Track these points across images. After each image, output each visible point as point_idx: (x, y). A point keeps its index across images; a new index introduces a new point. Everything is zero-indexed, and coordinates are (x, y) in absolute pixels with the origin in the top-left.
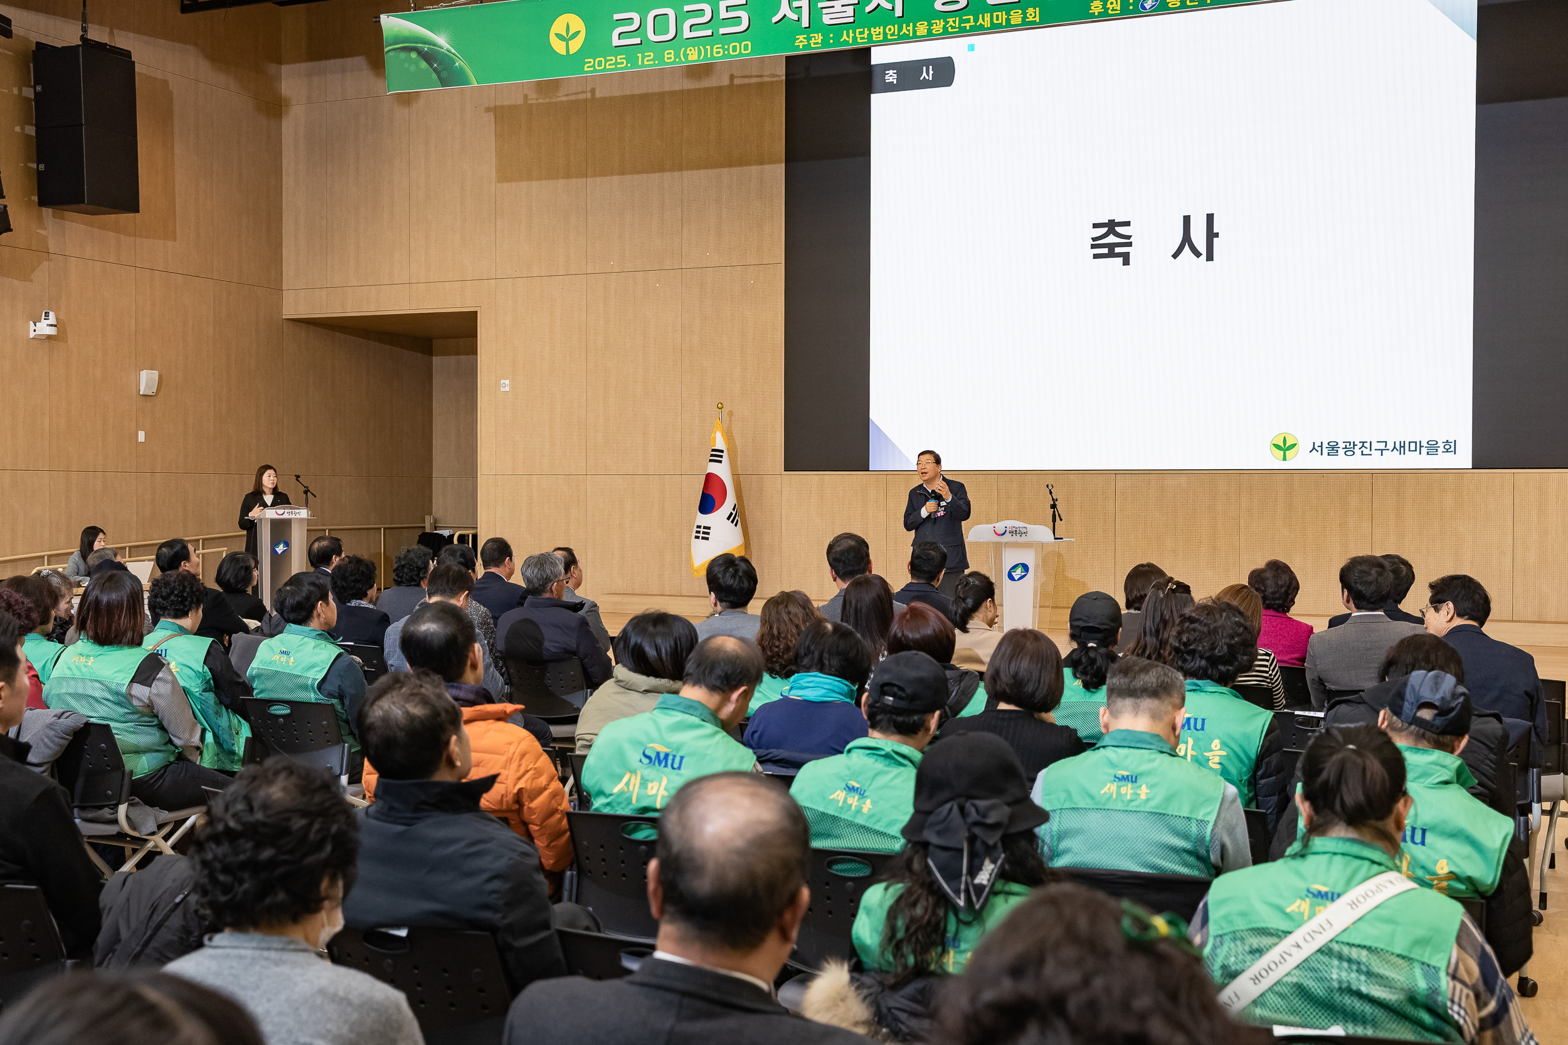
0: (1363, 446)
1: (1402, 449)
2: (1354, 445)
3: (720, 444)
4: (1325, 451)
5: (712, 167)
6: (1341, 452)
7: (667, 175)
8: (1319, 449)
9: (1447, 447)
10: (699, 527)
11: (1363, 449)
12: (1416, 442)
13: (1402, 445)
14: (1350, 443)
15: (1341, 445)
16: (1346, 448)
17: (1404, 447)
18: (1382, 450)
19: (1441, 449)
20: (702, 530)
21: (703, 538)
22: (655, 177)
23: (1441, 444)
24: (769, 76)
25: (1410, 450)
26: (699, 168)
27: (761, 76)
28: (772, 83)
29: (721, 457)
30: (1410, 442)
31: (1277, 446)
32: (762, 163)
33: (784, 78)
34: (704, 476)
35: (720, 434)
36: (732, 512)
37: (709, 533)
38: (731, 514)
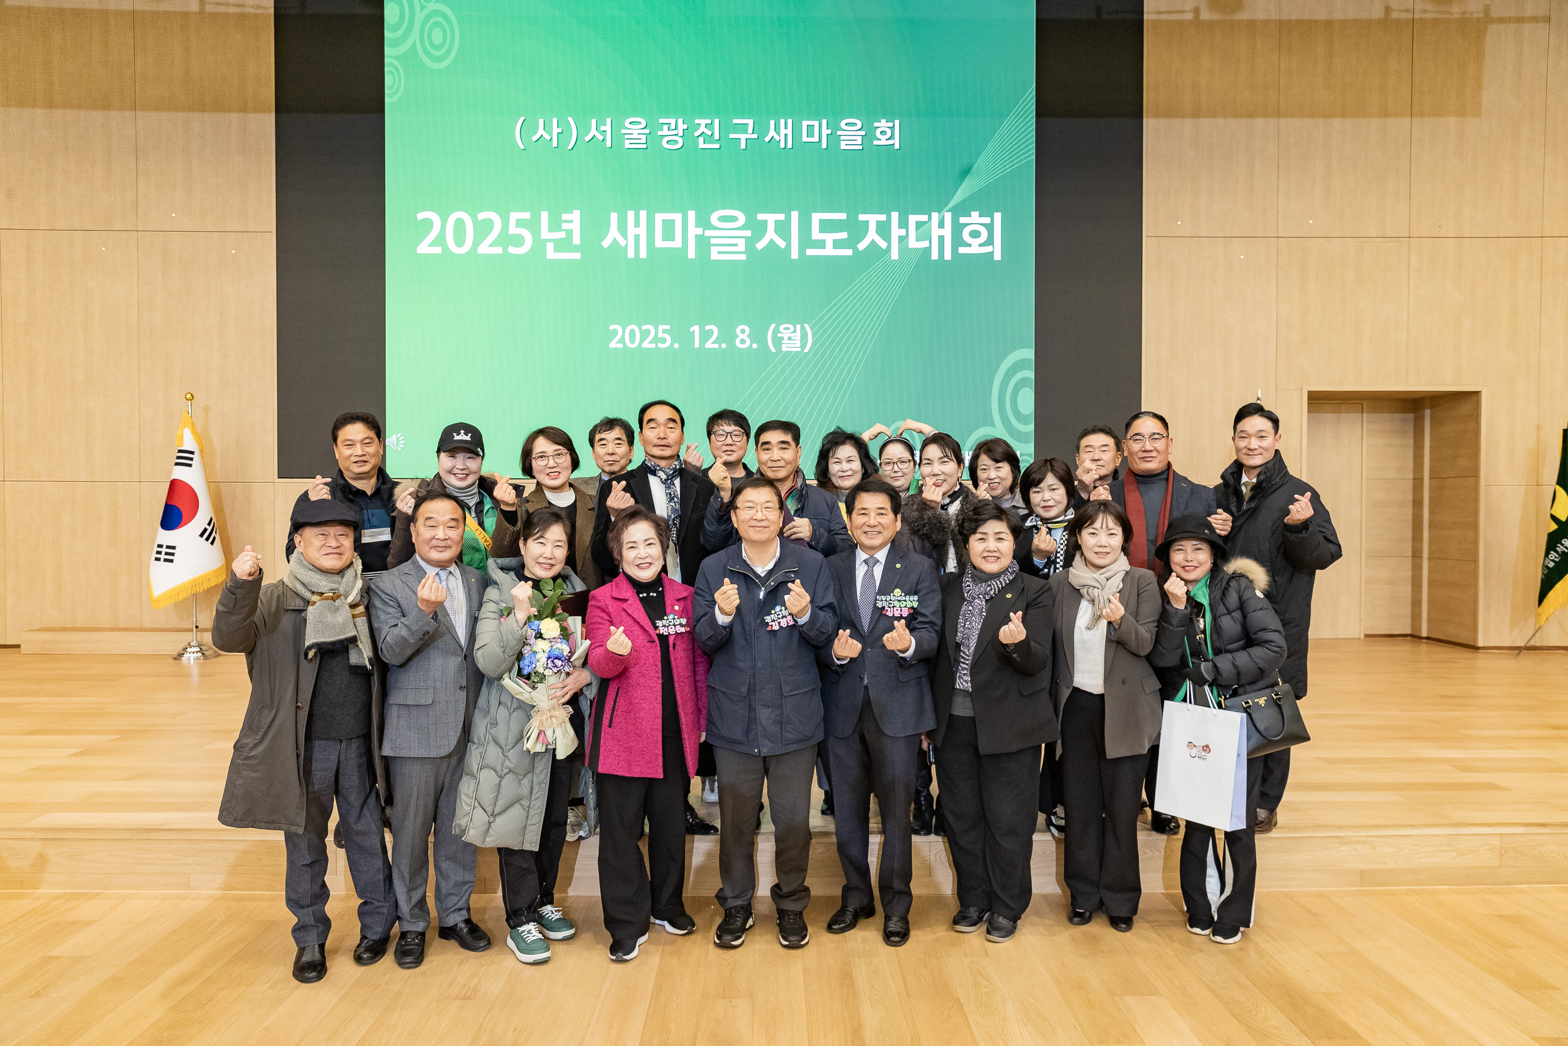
3: (189, 443)
5: (176, 110)
7: (115, 115)
10: (160, 546)
20: (164, 550)
21: (165, 560)
22: (98, 116)
24: (252, 7)
26: (158, 108)
27: (243, 6)
28: (256, 16)
29: (191, 459)
32: (244, 110)
33: (272, 11)
34: (169, 483)
35: (190, 431)
36: (207, 527)
37: (173, 554)
38: (205, 530)
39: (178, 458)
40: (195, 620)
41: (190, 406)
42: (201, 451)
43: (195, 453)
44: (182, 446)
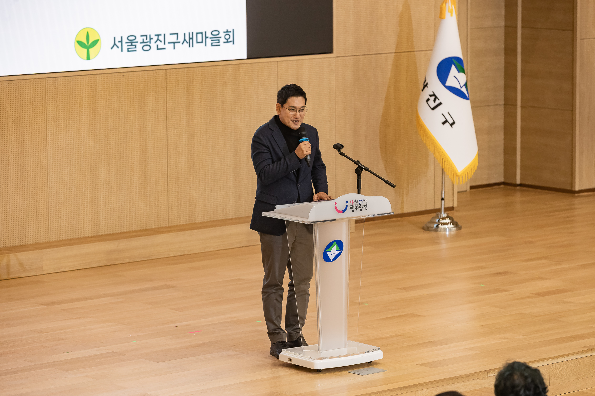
0: (158, 39)
1: (191, 40)
2: (151, 39)
4: (125, 46)
6: (139, 46)
8: (119, 44)
9: (227, 37)
11: (158, 41)
12: (202, 33)
13: (191, 37)
14: (146, 36)
15: (139, 39)
16: (143, 42)
17: (192, 38)
18: (174, 43)
19: (222, 40)
23: (222, 35)
25: (197, 42)
30: (197, 33)
31: (80, 43)
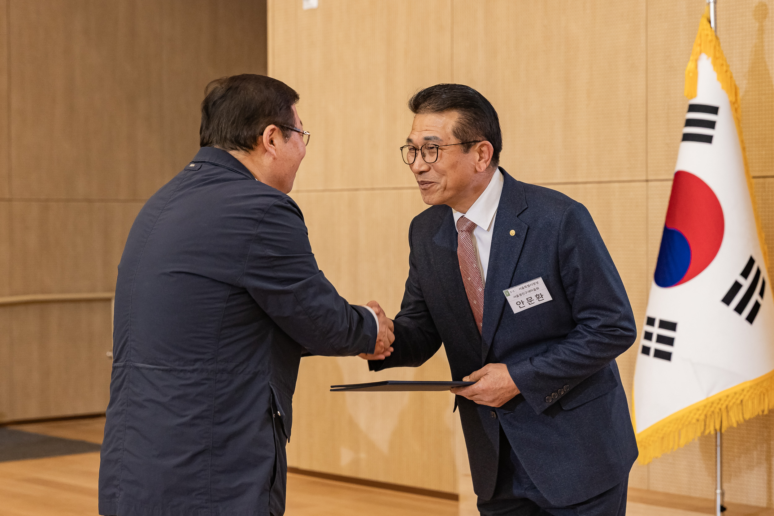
3: (708, 88)
10: (651, 321)
20: (656, 330)
21: (659, 354)
29: (712, 125)
34: (670, 184)
35: (710, 60)
36: (741, 280)
37: (670, 341)
38: (737, 286)
39: (690, 123)
40: (719, 491)
41: (712, 5)
42: (735, 105)
43: (720, 111)
44: (694, 96)
